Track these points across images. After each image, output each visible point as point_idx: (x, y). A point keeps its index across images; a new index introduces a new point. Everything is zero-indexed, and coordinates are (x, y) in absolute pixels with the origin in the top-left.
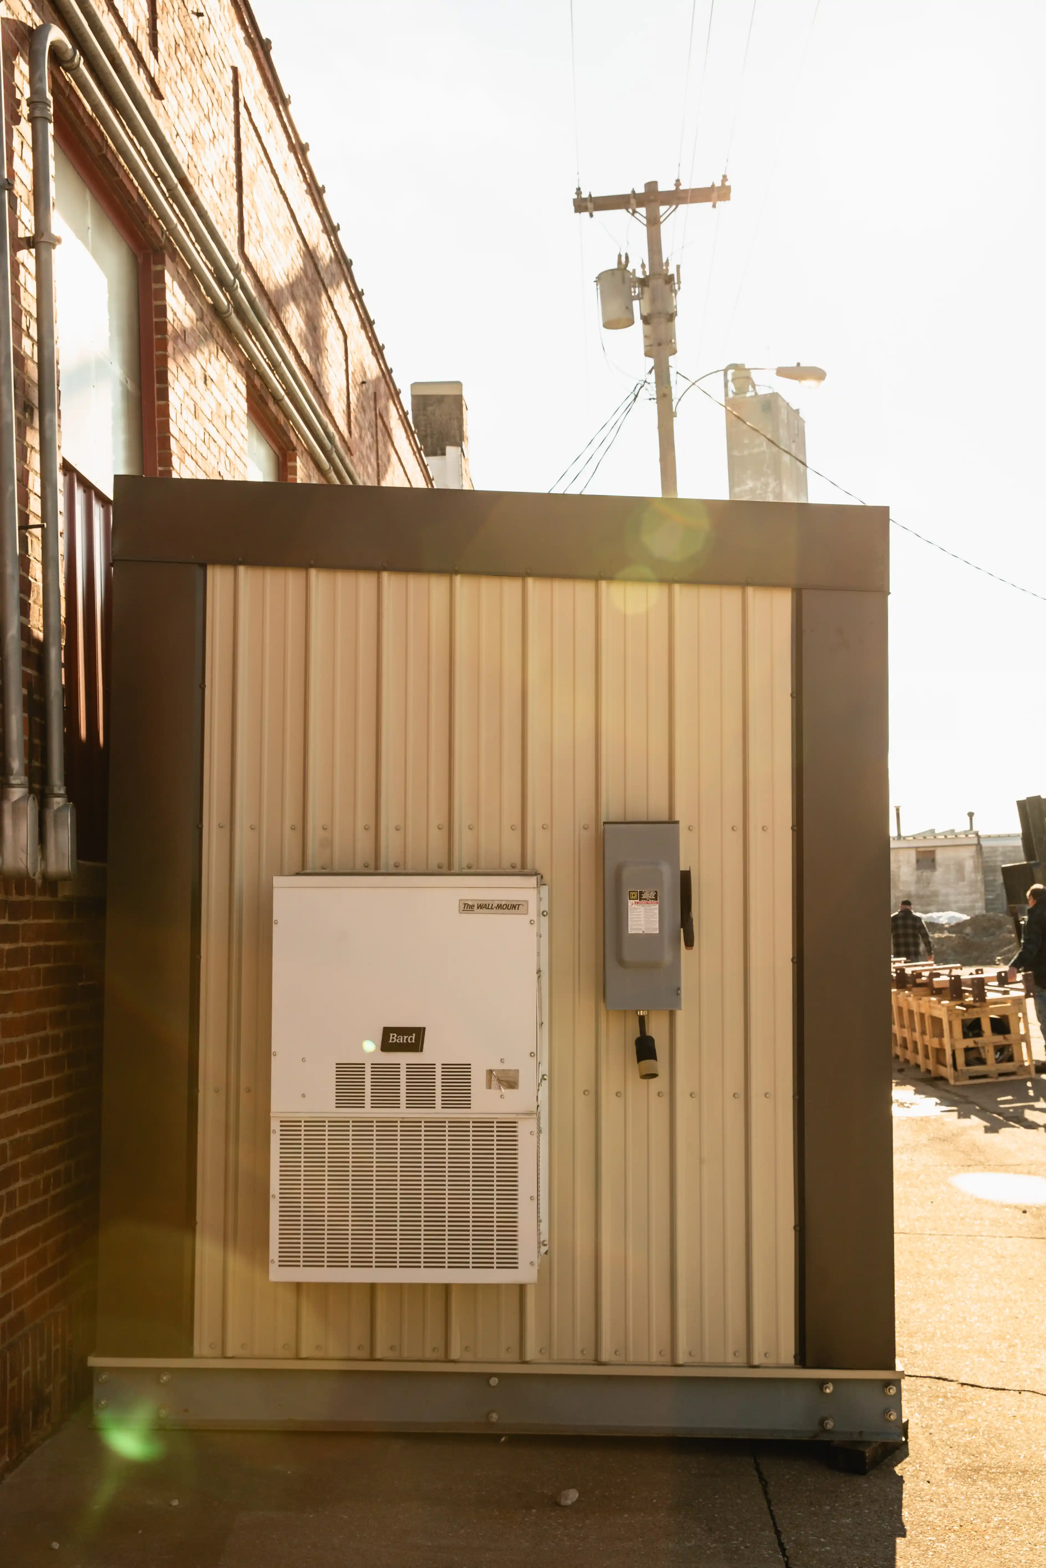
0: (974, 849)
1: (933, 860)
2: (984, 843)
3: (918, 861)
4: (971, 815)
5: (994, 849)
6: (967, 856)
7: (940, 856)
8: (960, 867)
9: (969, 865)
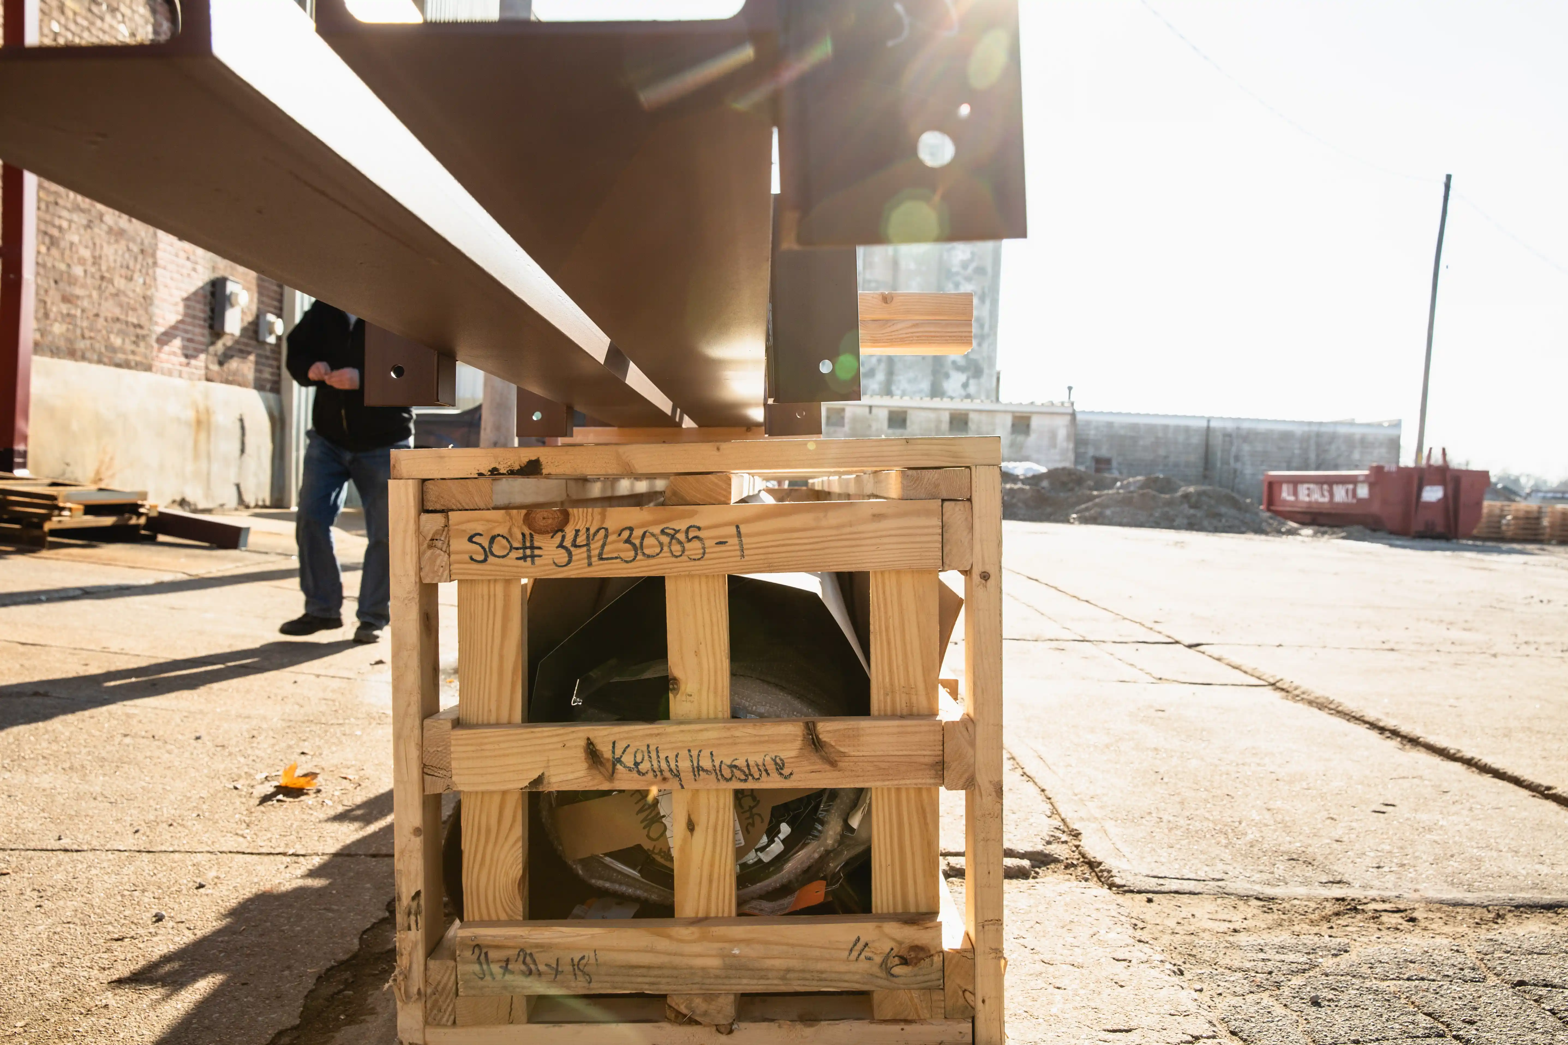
0: (1068, 418)
1: (1028, 426)
2: (1079, 417)
3: (1013, 425)
4: (1070, 388)
5: (1088, 423)
6: (1061, 426)
7: (1035, 422)
8: (1053, 436)
9: (1062, 433)
